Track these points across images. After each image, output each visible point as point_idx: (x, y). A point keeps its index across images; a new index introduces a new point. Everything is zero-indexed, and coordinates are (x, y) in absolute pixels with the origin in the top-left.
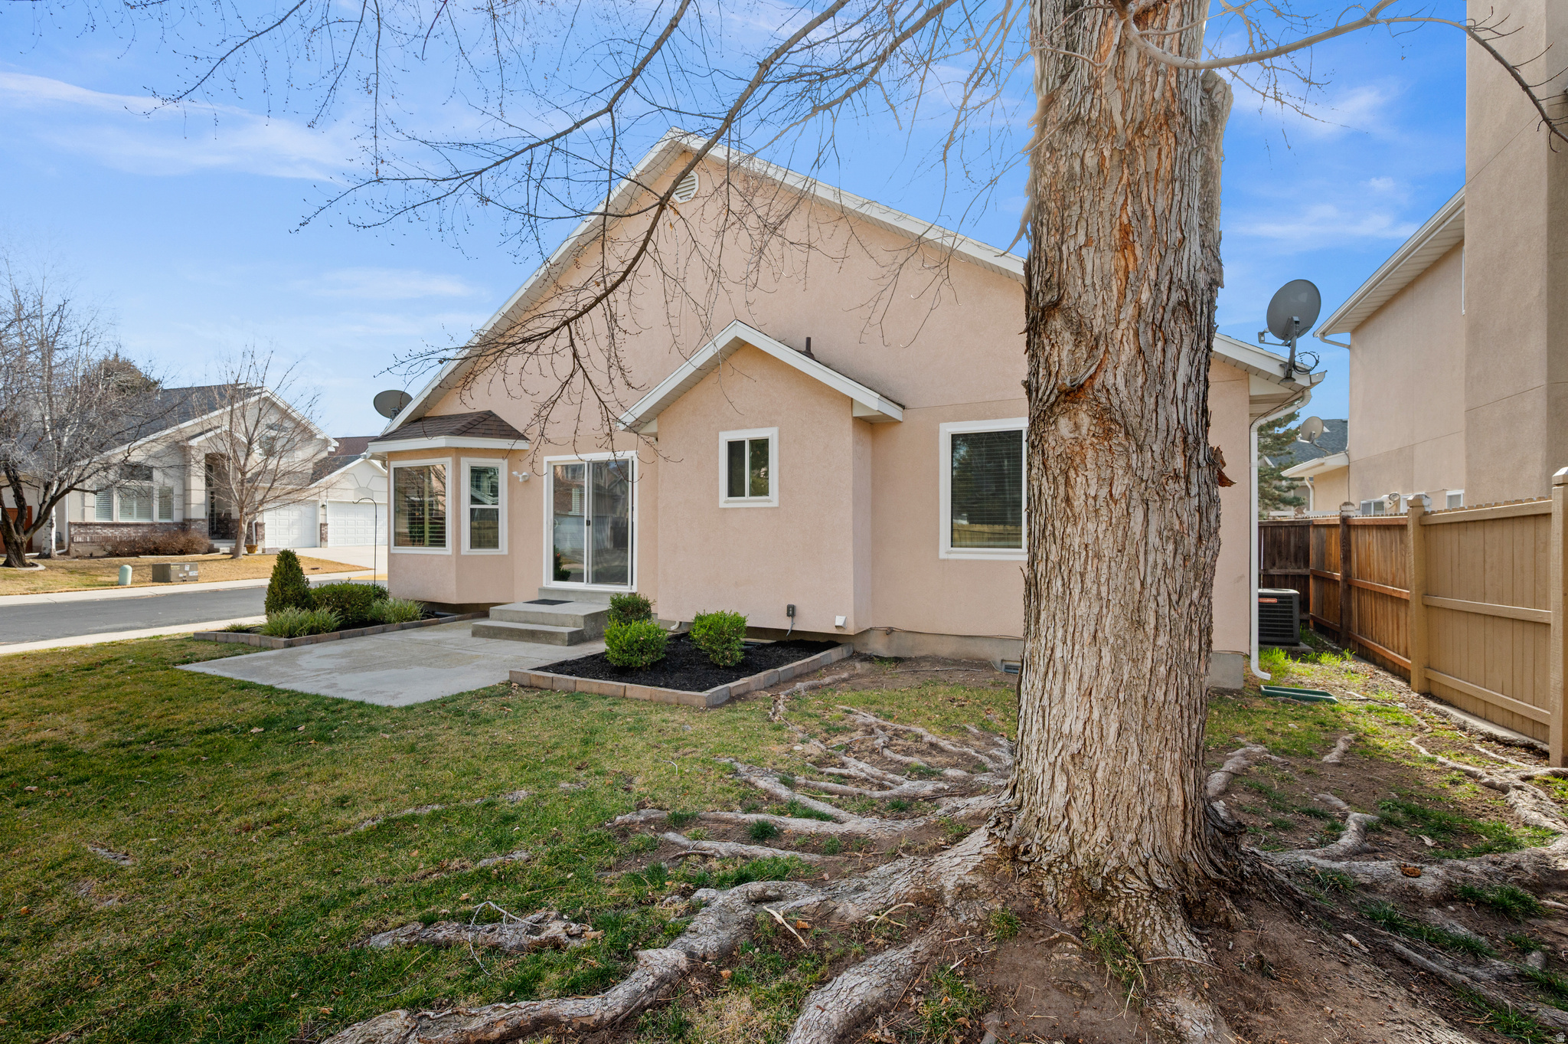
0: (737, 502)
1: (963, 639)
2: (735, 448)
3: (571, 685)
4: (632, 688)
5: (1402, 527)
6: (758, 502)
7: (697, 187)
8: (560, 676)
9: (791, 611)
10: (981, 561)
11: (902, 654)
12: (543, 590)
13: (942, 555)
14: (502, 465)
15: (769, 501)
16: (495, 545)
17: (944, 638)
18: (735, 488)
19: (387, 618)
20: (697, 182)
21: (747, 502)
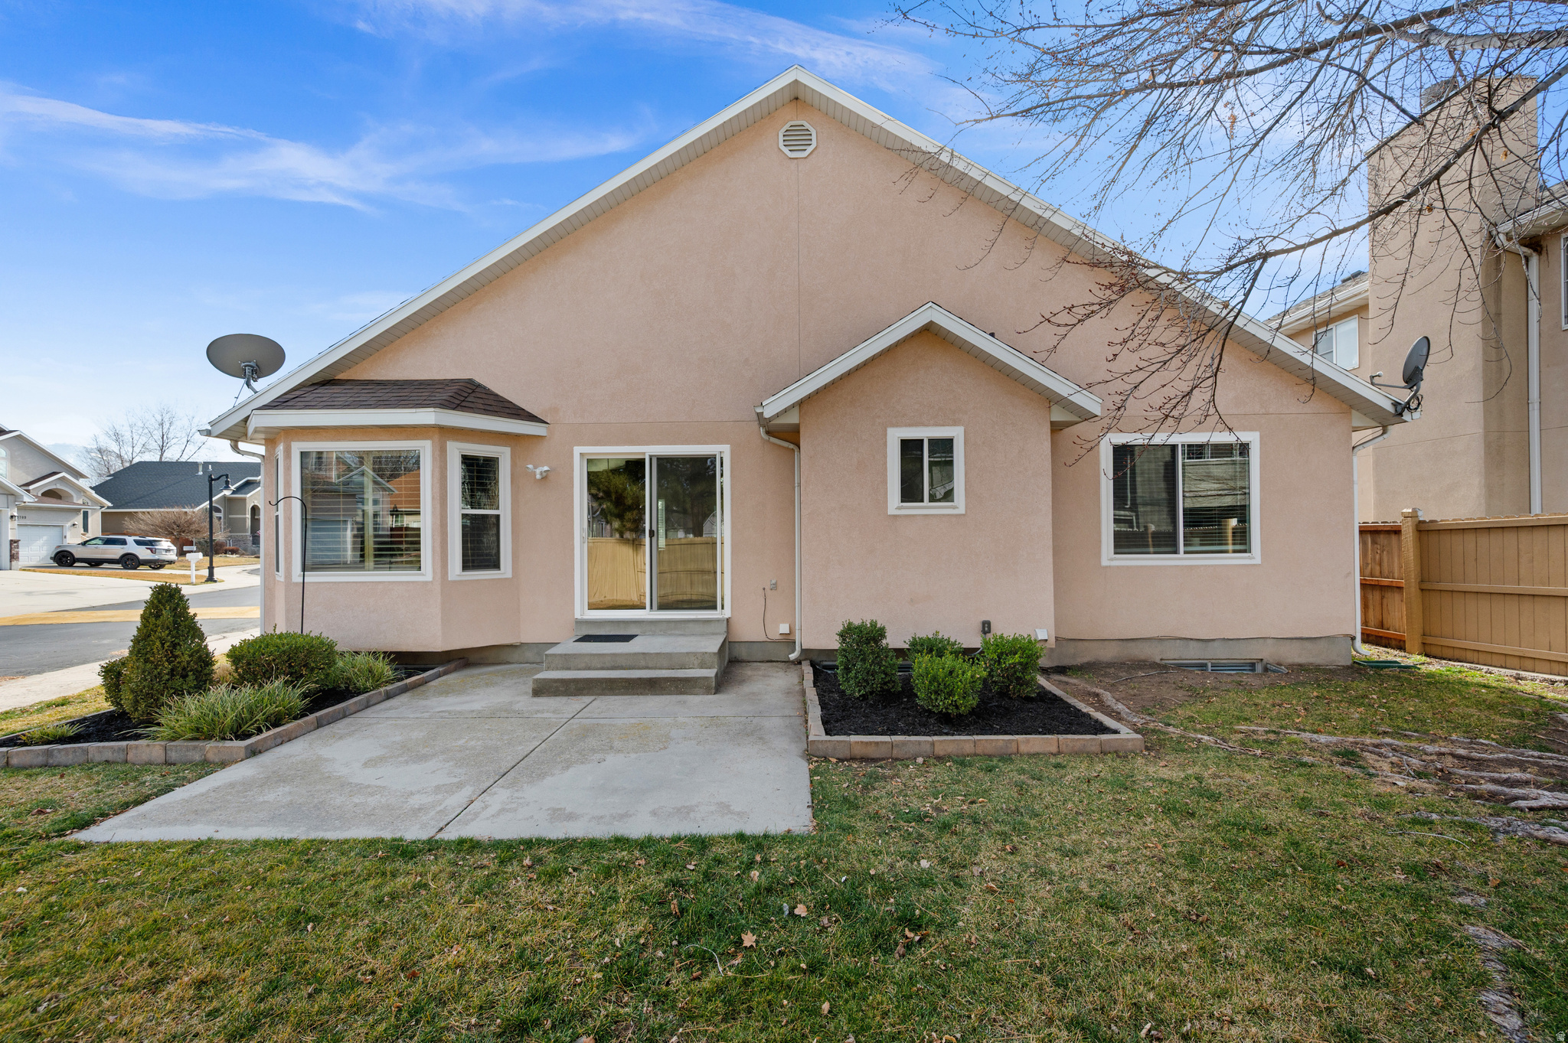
0: (913, 509)
1: (1125, 643)
2: (910, 448)
3: (927, 748)
4: (1028, 741)
5: (1396, 532)
6: (941, 509)
7: (814, 143)
8: (895, 738)
9: (986, 627)
10: (1142, 567)
11: (1066, 662)
12: (580, 623)
13: (1105, 562)
14: (503, 454)
15: (955, 508)
16: (496, 565)
17: (1106, 643)
18: (911, 492)
19: (360, 684)
20: (814, 137)
21: (924, 508)
